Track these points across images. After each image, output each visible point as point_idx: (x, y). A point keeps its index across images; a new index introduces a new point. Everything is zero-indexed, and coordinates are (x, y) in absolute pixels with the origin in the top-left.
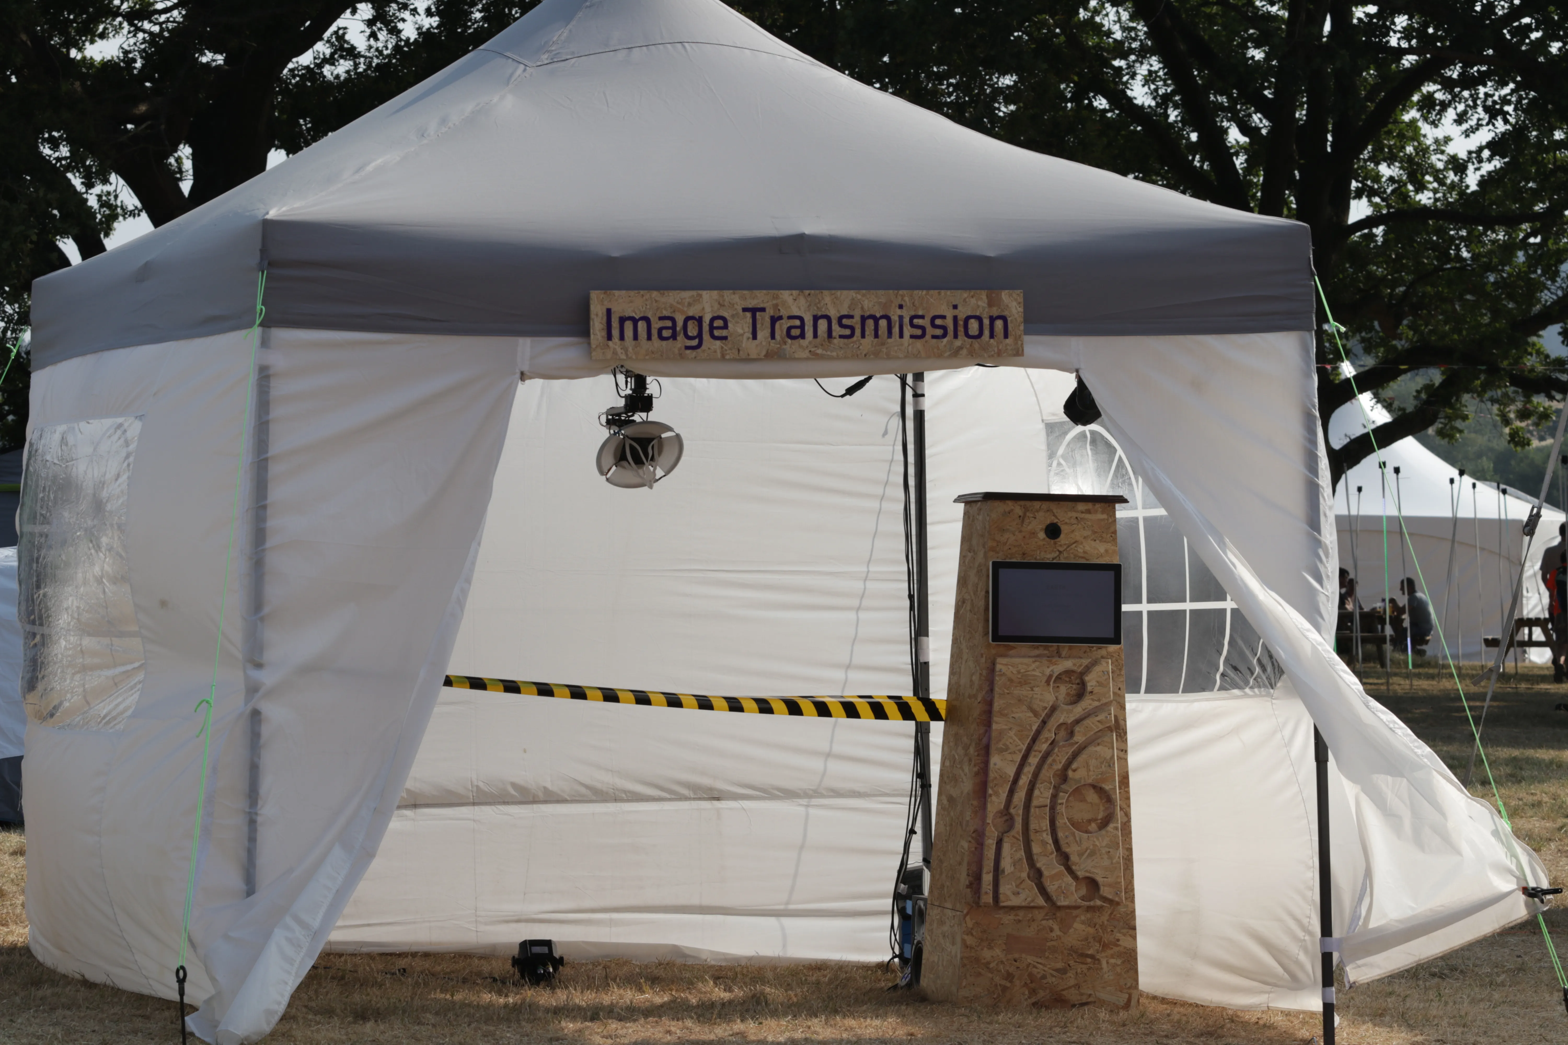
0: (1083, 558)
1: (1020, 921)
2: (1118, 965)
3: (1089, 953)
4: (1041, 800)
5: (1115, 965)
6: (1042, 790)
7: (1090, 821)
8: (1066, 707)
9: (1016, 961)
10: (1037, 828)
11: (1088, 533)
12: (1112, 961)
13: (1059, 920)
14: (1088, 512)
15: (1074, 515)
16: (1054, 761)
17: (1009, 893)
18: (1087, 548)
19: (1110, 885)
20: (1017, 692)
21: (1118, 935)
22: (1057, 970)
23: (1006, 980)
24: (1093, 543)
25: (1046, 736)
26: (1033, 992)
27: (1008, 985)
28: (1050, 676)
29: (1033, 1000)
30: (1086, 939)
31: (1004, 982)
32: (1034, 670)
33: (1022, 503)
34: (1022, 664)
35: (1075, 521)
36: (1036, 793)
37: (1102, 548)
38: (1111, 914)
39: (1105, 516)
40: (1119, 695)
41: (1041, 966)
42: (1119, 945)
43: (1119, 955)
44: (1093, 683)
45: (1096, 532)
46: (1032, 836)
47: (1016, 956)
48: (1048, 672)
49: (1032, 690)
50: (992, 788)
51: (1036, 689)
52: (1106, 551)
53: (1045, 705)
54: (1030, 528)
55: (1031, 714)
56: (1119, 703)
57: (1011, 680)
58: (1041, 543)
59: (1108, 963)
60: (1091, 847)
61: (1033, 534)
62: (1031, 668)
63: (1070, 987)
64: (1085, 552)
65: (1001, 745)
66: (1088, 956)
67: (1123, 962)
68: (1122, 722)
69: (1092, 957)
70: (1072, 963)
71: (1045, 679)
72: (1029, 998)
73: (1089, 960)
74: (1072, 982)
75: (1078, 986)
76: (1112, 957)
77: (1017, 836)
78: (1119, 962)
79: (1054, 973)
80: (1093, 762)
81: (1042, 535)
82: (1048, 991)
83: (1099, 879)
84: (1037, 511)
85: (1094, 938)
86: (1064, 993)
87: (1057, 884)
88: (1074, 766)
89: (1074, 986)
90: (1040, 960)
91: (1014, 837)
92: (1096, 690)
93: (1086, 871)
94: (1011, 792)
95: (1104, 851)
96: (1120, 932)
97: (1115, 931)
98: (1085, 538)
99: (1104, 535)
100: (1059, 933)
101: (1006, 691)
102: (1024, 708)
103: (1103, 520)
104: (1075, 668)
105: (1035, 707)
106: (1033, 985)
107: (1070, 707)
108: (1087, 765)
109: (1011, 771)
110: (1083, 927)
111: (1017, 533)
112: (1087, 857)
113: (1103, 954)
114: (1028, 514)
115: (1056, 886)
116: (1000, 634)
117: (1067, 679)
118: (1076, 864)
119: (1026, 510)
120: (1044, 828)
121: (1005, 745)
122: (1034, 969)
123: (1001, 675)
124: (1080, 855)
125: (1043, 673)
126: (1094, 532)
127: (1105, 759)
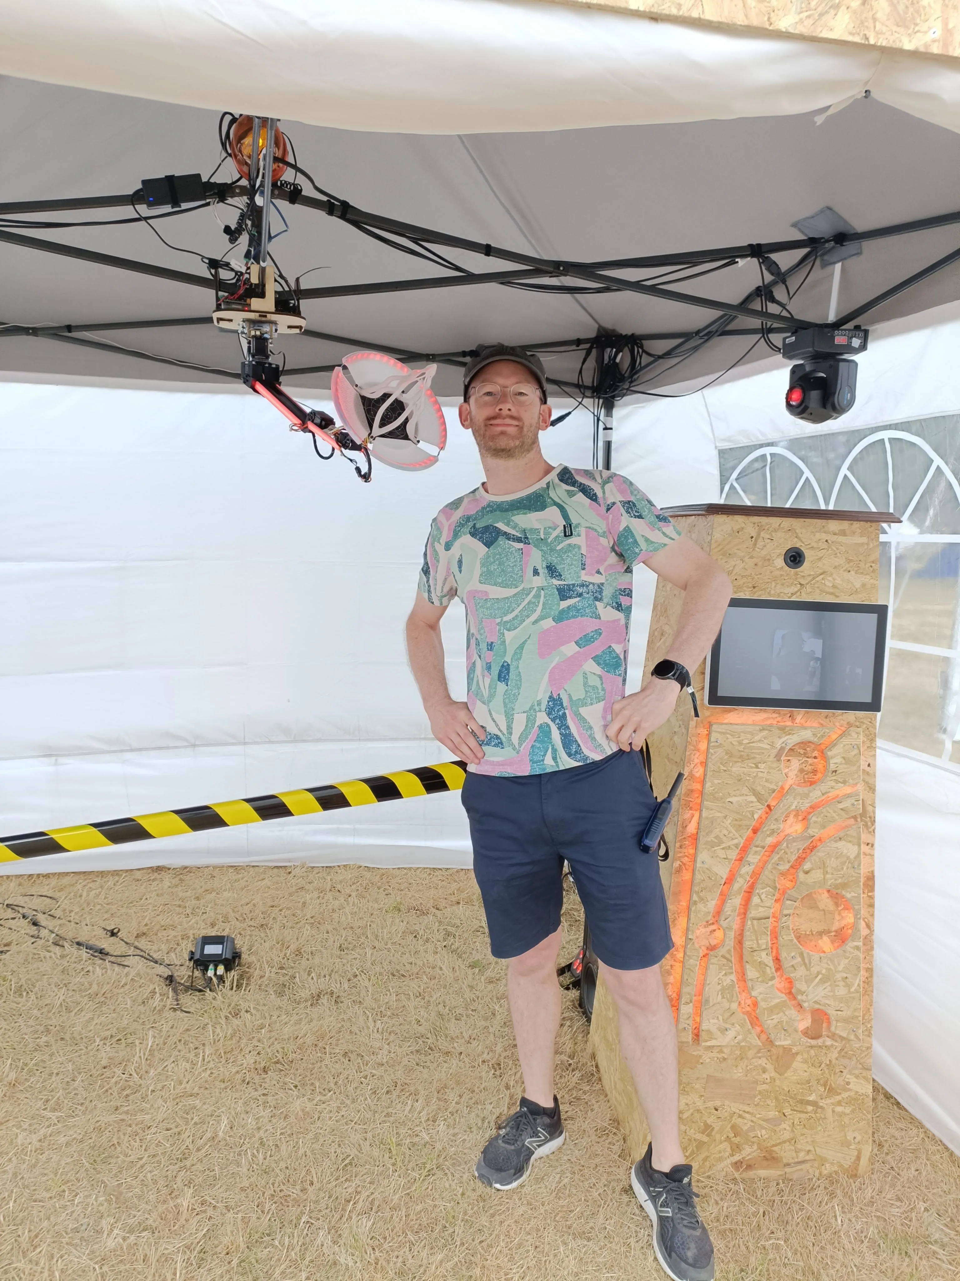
0: (832, 594)
1: (725, 1059)
2: (845, 1114)
3: (811, 1098)
4: (761, 909)
5: (841, 1115)
6: (763, 896)
7: (821, 934)
8: (800, 790)
9: (716, 1110)
10: (755, 946)
11: (840, 561)
12: (839, 1109)
13: (774, 1058)
14: (843, 533)
15: (824, 537)
16: (780, 859)
17: (714, 1029)
18: (838, 581)
19: (846, 1020)
20: (736, 769)
21: (848, 1076)
22: (767, 1120)
23: (703, 1133)
24: (846, 573)
25: (772, 827)
26: (736, 1148)
27: (705, 1139)
28: (782, 749)
29: (737, 1158)
30: (808, 1082)
31: (699, 1136)
32: (760, 741)
33: (756, 519)
34: (745, 732)
35: (825, 545)
36: (755, 900)
37: (857, 581)
38: (842, 1050)
39: (864, 540)
40: (868, 774)
41: (747, 1116)
42: (850, 1090)
43: (849, 1102)
44: (838, 760)
45: (851, 561)
46: (747, 956)
47: (718, 1103)
48: (779, 744)
49: (757, 767)
50: (697, 893)
51: (762, 766)
52: (863, 585)
53: (773, 786)
54: (764, 552)
55: (753, 799)
56: (867, 783)
57: (729, 753)
58: (778, 573)
59: (833, 1111)
60: (824, 971)
61: (768, 560)
62: (757, 738)
63: (784, 1142)
64: (834, 587)
65: (711, 837)
66: (809, 1103)
67: (853, 1111)
68: (870, 808)
69: (814, 1104)
70: (787, 1111)
71: (774, 752)
72: (732, 1155)
73: (810, 1108)
74: (787, 1135)
75: (793, 1140)
76: (839, 1103)
77: (728, 956)
78: (848, 1110)
79: (764, 1124)
80: (832, 863)
81: (780, 562)
82: (755, 1147)
83: (832, 1012)
84: (775, 530)
85: (818, 1080)
86: (776, 1149)
87: (776, 1018)
88: (807, 866)
89: (789, 1141)
90: (747, 1109)
91: (723, 956)
92: (841, 769)
93: (816, 1002)
94: (724, 898)
95: (839, 976)
96: (851, 1074)
97: (845, 1071)
98: (835, 567)
99: (862, 565)
100: (773, 1074)
101: (722, 768)
102: (745, 790)
103: (862, 544)
104: (812, 739)
105: (759, 788)
106: (736, 1140)
107: (806, 790)
108: (823, 866)
109: (723, 872)
110: (805, 1066)
111: (746, 559)
112: (817, 985)
113: (829, 1101)
114: (763, 534)
115: (775, 1021)
116: (720, 693)
117: (802, 751)
118: (802, 993)
119: (761, 528)
120: (764, 947)
121: (717, 837)
122: (740, 1120)
123: (717, 747)
124: (808, 982)
125: (772, 745)
126: (849, 561)
127: (848, 858)
